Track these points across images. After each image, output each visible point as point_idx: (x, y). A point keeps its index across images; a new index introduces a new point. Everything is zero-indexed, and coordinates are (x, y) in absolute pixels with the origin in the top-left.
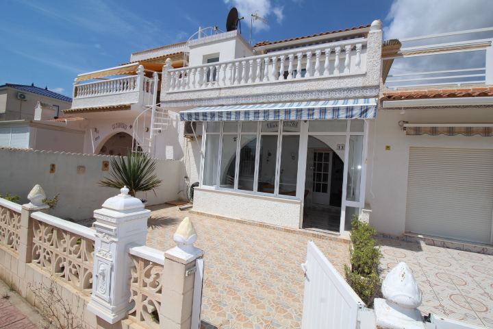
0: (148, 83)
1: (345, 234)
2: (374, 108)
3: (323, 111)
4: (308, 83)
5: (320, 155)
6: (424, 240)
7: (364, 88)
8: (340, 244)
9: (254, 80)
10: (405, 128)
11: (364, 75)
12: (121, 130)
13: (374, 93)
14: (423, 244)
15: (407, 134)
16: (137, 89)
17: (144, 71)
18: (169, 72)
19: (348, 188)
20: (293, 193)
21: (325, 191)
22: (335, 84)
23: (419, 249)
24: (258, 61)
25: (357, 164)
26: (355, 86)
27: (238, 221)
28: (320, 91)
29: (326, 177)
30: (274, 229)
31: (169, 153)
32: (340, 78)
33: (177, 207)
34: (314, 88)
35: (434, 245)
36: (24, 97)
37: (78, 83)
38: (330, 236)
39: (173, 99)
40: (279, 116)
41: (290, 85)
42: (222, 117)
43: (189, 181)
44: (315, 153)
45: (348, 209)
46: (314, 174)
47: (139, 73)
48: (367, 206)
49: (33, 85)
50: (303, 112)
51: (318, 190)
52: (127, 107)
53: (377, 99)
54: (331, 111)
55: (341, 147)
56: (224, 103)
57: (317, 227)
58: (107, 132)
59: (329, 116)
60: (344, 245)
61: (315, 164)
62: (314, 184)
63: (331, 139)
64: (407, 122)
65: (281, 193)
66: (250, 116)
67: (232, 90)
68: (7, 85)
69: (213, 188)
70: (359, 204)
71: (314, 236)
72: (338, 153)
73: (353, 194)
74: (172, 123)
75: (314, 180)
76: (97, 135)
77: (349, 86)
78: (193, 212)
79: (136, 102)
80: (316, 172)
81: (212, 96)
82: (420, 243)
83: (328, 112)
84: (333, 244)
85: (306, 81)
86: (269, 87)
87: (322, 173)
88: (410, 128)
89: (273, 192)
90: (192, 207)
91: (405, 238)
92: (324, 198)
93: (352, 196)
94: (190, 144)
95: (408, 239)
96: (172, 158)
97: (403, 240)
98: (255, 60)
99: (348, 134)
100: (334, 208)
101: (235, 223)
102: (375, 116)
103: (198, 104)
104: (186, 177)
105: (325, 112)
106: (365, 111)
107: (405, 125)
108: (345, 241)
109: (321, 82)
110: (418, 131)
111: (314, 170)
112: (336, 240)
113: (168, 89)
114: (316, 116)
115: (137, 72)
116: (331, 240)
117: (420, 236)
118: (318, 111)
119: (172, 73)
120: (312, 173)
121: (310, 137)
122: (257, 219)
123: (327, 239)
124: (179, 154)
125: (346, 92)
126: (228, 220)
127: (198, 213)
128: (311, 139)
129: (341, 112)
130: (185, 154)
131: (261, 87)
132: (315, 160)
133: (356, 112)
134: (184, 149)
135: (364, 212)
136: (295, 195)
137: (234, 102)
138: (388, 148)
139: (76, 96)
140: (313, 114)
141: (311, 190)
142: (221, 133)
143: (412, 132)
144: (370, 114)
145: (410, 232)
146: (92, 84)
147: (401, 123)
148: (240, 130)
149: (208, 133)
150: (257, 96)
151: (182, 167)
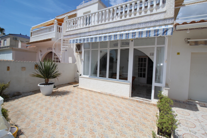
0: (59, 28)
1: (154, 101)
2: (171, 29)
3: (141, 33)
4: (133, 20)
5: (142, 59)
6: (199, 104)
7: (165, 19)
8: (151, 106)
9: (105, 21)
10: (188, 42)
11: (165, 12)
12: (50, 51)
13: (171, 22)
14: (198, 106)
15: (190, 45)
16: (54, 31)
17: (58, 23)
18: (67, 21)
19: (156, 75)
20: (126, 79)
21: (144, 76)
22: (148, 19)
23: (196, 109)
24: (107, 11)
25: (160, 63)
26: (160, 19)
27: (99, 93)
28: (140, 24)
29: (145, 70)
30: (116, 97)
31: (70, 60)
32: (151, 15)
33: (72, 86)
34: (136, 22)
35: (205, 107)
36: (17, 39)
37: (32, 31)
38: (146, 101)
39: (69, 34)
40: (116, 38)
41: (123, 22)
42: (88, 40)
43: (79, 73)
44: (139, 59)
45: (155, 87)
46: (139, 68)
47: (55, 23)
48: (167, 85)
49: (21, 34)
50: (129, 35)
51: (141, 76)
52: (50, 40)
53: (173, 25)
54: (145, 33)
55: (152, 54)
56: (91, 34)
57: (139, 96)
58: (45, 52)
59: (144, 36)
60: (153, 107)
61: (139, 64)
62: (139, 73)
63: (146, 50)
64: (190, 39)
65: (120, 79)
66: (102, 39)
67: (95, 27)
68: (10, 34)
69: (88, 76)
70: (162, 85)
71: (137, 101)
72: (151, 57)
73: (159, 79)
74: (71, 46)
75: (139, 72)
76: (41, 53)
77: (156, 19)
78: (79, 88)
79: (54, 37)
80: (140, 68)
81: (86, 31)
82: (196, 106)
83: (143, 33)
84: (147, 106)
85: (132, 19)
86: (113, 24)
87: (143, 68)
88: (192, 42)
89: (116, 78)
90: (78, 85)
91: (188, 103)
92: (144, 80)
93: (158, 80)
94: (79, 56)
95: (190, 103)
96: (71, 62)
97: (187, 104)
98: (105, 11)
99: (156, 46)
100: (149, 85)
101: (97, 94)
102: (172, 34)
103: (80, 36)
104: (78, 71)
105: (142, 34)
106: (166, 31)
107: (189, 40)
108: (154, 105)
109: (140, 19)
110: (196, 43)
111: (139, 66)
112: (149, 104)
113: (66, 30)
114: (137, 36)
115: (54, 23)
116: (146, 104)
117: (197, 102)
118: (138, 33)
119: (68, 22)
120: (137, 68)
121: (134, 49)
122: (109, 92)
123: (144, 103)
124: (74, 61)
125: (154, 23)
126: (95, 92)
127: (81, 88)
128: (135, 50)
129: (151, 33)
130: (77, 60)
131: (109, 24)
132: (139, 62)
133: (160, 32)
134: (76, 58)
135: (165, 89)
136: (127, 80)
137: (96, 33)
138: (178, 53)
139: (31, 36)
140: (135, 35)
141: (137, 76)
142: (91, 50)
143: (193, 44)
144: (169, 33)
145: (191, 99)
146: (37, 31)
147: (186, 40)
148: (99, 47)
149: (85, 50)
150: (107, 29)
151: (76, 66)
